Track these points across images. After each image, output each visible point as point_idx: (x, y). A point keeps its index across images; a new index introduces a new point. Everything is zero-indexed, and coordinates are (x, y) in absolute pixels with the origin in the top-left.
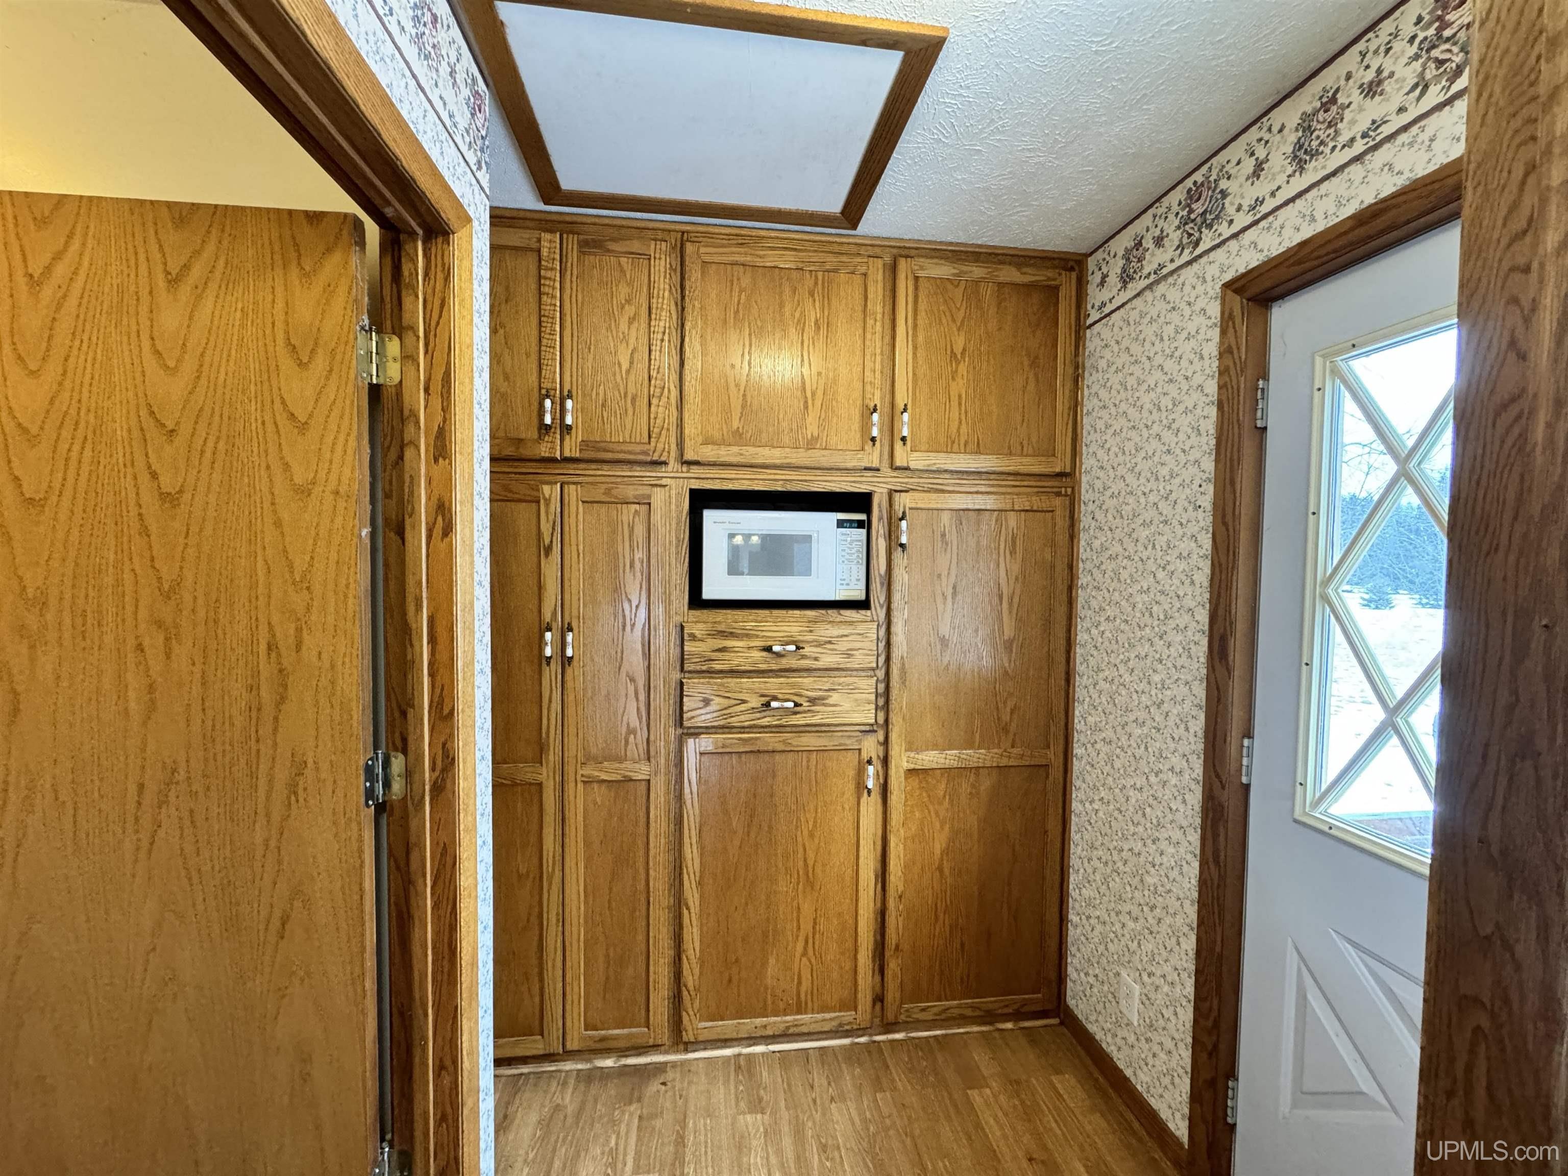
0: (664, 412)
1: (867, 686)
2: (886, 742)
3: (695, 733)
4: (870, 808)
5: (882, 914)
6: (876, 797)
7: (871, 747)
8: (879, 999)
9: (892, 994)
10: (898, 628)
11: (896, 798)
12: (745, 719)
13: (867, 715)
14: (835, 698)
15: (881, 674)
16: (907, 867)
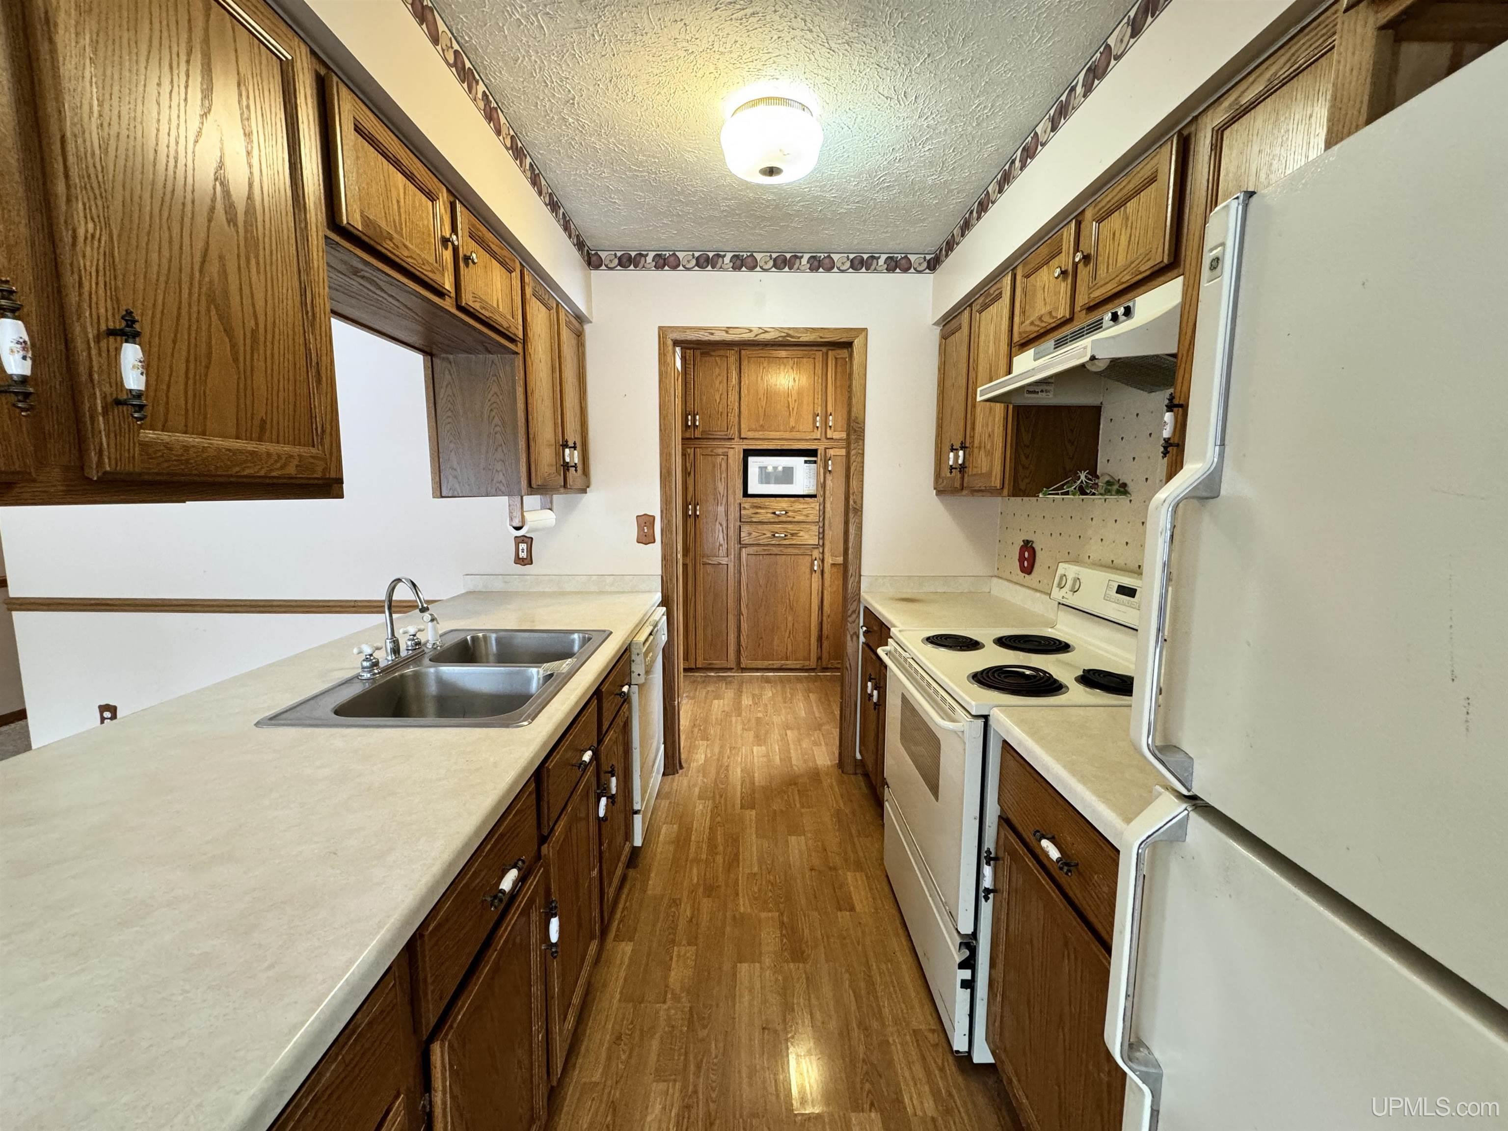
0: (733, 419)
1: (815, 528)
2: (823, 553)
3: (746, 546)
4: (816, 577)
5: (821, 624)
6: (818, 573)
7: (816, 554)
8: (819, 658)
9: (825, 656)
10: (828, 505)
11: (827, 575)
12: (765, 541)
13: (815, 541)
14: (801, 534)
15: (821, 524)
16: (831, 605)
